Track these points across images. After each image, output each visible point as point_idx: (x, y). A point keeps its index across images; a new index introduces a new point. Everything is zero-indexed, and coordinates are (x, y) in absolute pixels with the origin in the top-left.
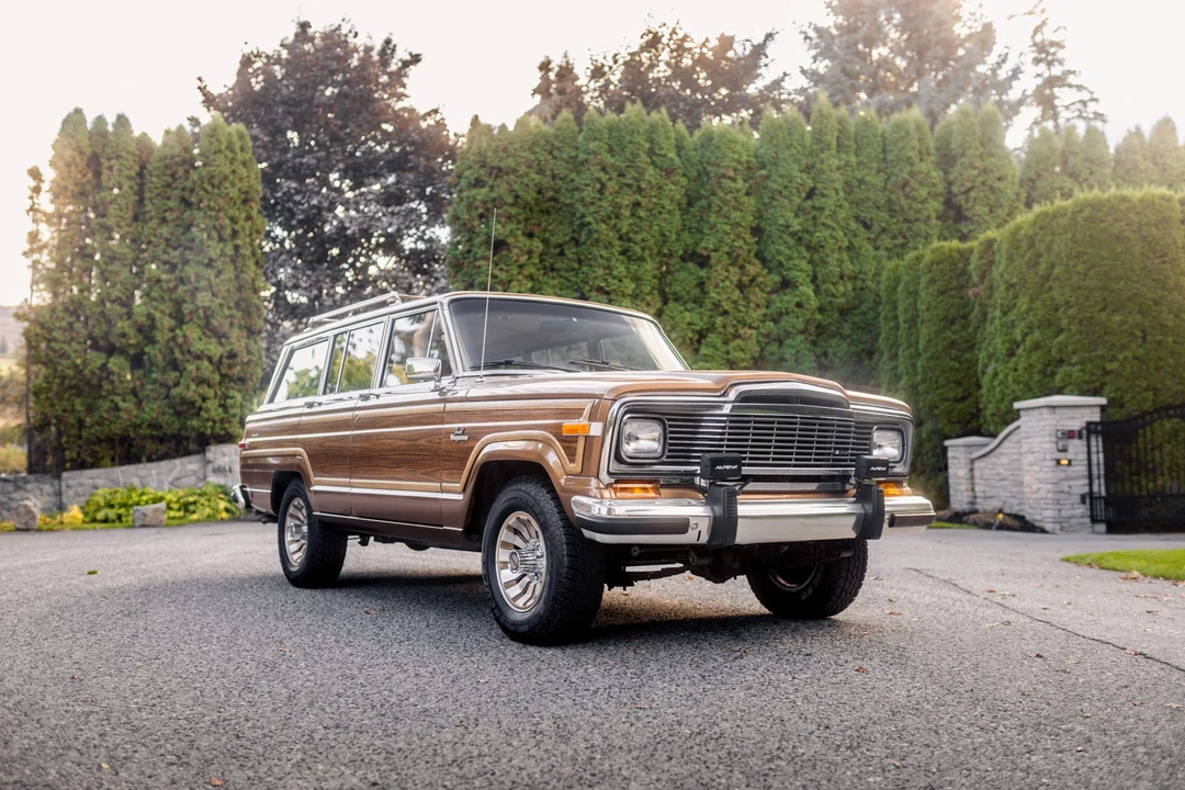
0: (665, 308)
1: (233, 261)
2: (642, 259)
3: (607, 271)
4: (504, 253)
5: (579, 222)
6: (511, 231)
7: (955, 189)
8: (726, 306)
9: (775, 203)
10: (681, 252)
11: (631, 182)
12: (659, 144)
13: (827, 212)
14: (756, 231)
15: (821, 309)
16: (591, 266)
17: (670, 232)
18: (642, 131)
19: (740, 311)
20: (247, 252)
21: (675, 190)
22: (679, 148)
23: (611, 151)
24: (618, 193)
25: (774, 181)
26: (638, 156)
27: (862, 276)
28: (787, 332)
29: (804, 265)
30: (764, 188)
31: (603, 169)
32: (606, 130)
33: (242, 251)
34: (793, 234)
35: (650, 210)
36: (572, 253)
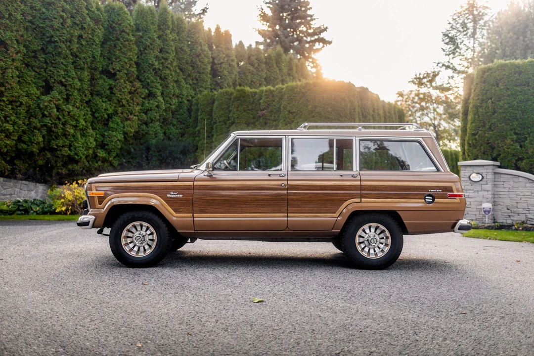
0: (92, 99)
2: (82, 69)
3: (66, 73)
5: (47, 39)
7: (216, 61)
8: (124, 102)
9: (146, 51)
10: (101, 69)
11: (78, 22)
12: (90, 4)
13: (169, 62)
14: (137, 64)
15: (165, 110)
16: (55, 67)
17: (97, 56)
19: (130, 106)
21: (100, 33)
22: (98, 9)
24: (72, 27)
25: (146, 40)
26: (81, 8)
27: (181, 96)
28: (152, 120)
29: (158, 85)
30: (140, 42)
31: (64, 11)
34: (154, 69)
35: (87, 41)
36: (43, 58)
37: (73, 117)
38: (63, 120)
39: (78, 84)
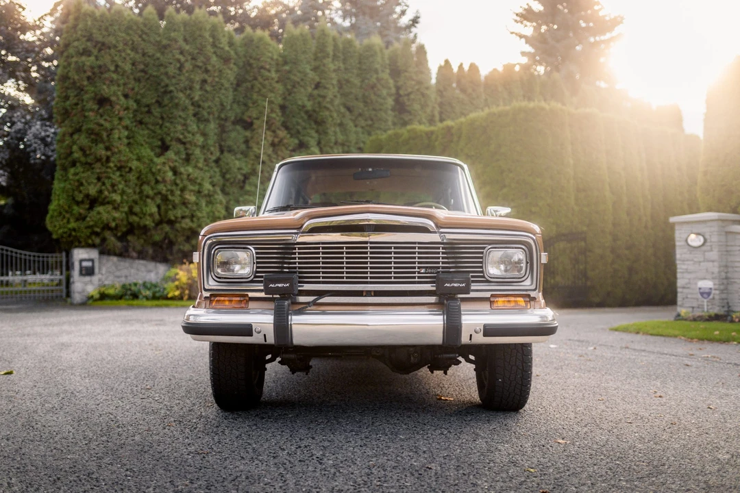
0: (222, 157)
2: (207, 121)
3: (185, 128)
4: (108, 107)
5: (162, 90)
6: (114, 93)
7: (401, 92)
9: (295, 90)
10: (233, 118)
11: (200, 64)
12: (218, 40)
13: (328, 100)
14: (283, 108)
16: (171, 123)
17: (226, 103)
18: (208, 28)
21: (231, 73)
22: (231, 44)
23: (185, 40)
24: (192, 71)
25: (295, 75)
26: (205, 46)
27: (347, 144)
30: (288, 79)
31: (182, 53)
32: (181, 25)
34: (307, 112)
35: (213, 86)
36: (157, 112)
37: (193, 181)
38: (181, 185)
39: (200, 139)
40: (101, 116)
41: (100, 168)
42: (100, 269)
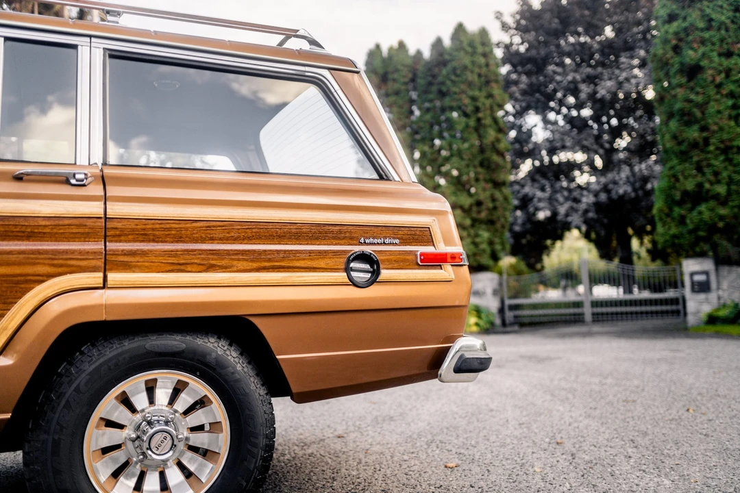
1: (477, 129)
4: (699, 76)
20: (488, 121)
33: (483, 122)
40: (692, 89)
41: (698, 155)
42: (719, 283)
